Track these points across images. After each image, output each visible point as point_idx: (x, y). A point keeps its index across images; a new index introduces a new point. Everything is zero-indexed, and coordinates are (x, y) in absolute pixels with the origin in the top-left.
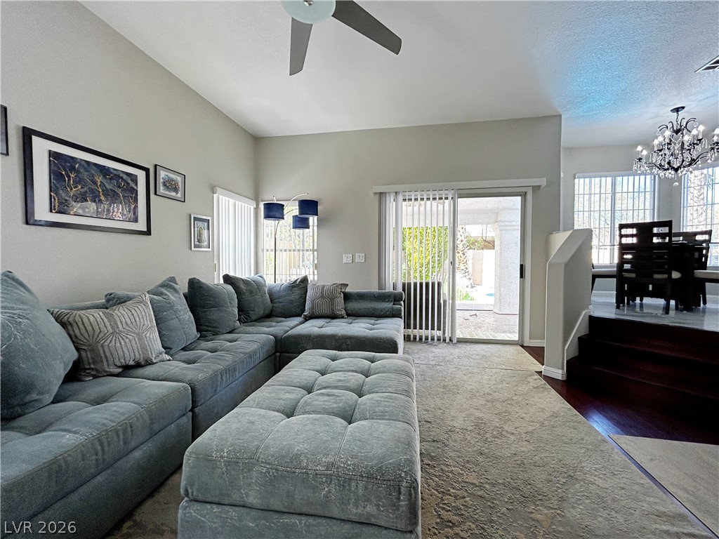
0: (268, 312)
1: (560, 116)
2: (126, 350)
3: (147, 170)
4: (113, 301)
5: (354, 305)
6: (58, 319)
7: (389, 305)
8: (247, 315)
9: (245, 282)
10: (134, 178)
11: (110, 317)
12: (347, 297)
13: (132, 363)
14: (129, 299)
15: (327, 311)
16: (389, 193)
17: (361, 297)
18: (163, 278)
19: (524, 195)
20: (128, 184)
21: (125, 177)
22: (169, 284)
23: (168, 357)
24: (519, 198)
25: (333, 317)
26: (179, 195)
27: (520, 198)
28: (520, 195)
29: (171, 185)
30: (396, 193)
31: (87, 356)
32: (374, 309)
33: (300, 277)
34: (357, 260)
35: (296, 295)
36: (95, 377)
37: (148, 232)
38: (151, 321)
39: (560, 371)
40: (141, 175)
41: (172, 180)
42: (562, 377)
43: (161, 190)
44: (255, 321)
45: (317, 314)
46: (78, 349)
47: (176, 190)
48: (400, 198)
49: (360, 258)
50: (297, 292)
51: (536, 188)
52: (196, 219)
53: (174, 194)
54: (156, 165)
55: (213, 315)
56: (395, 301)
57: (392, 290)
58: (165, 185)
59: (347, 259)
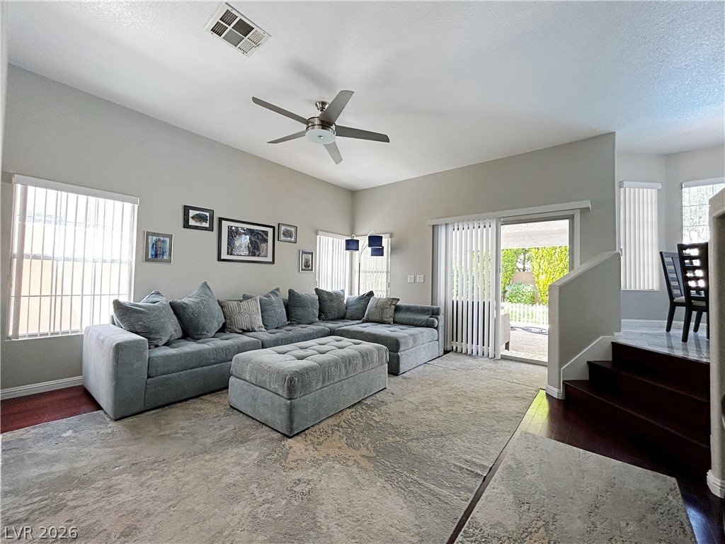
0: (342, 315)
1: (614, 133)
2: (243, 322)
3: (274, 228)
4: (246, 298)
5: (401, 316)
6: (220, 303)
7: (426, 317)
8: (326, 315)
9: (328, 293)
10: (266, 233)
11: (239, 305)
12: (398, 309)
13: (245, 329)
14: (251, 297)
15: (377, 318)
16: (441, 225)
17: (409, 309)
18: (273, 288)
19: (571, 218)
20: (262, 236)
21: (262, 233)
22: (275, 292)
23: (264, 330)
24: (567, 222)
25: (381, 322)
26: (293, 239)
27: (568, 220)
28: (567, 219)
29: (287, 234)
30: (446, 224)
31: (228, 321)
32: (415, 320)
33: (367, 292)
34: (418, 280)
35: (360, 306)
36: (231, 332)
37: (273, 262)
38: (258, 309)
39: (556, 390)
40: (270, 231)
41: (289, 231)
42: (558, 396)
43: (282, 237)
44: (332, 320)
45: (371, 319)
46: (225, 318)
47: (291, 236)
48: (450, 228)
49: (420, 279)
50: (363, 302)
51: (584, 211)
52: (303, 252)
53: (289, 239)
54: (279, 224)
55: (299, 312)
56: (433, 314)
57: (430, 306)
58: (284, 234)
59: (410, 279)
